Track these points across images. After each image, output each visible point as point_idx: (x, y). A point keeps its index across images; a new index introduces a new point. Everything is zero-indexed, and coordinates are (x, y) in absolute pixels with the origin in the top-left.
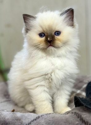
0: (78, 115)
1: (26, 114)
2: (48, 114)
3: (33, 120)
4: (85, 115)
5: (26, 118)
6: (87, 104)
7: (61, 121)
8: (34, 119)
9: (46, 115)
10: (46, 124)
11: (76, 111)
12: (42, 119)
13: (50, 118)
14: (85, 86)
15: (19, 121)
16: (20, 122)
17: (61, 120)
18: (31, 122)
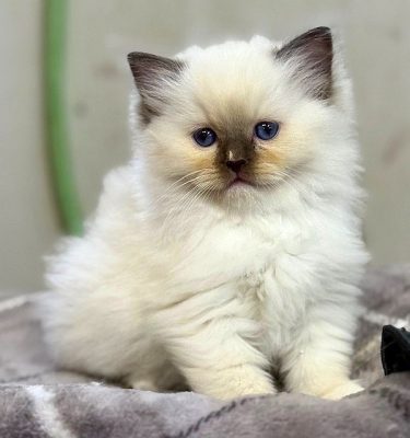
3: (209, 417)
12: (245, 412)
15: (149, 418)
16: (155, 423)
18: (199, 423)
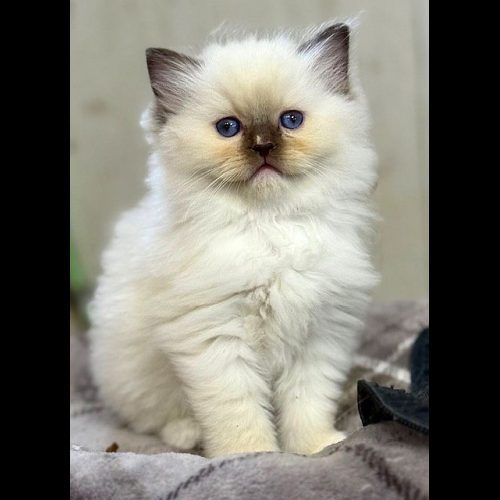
0: (369, 455)
1: (160, 459)
2: (248, 456)
3: (188, 482)
4: (397, 455)
5: (157, 475)
6: (405, 412)
7: (301, 483)
8: (192, 477)
9: (242, 459)
10: (241, 494)
11: (364, 442)
12: (224, 476)
13: (255, 471)
14: (408, 343)
15: (129, 486)
16: (133, 492)
17: (301, 479)
18: (179, 489)
